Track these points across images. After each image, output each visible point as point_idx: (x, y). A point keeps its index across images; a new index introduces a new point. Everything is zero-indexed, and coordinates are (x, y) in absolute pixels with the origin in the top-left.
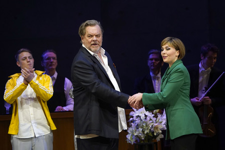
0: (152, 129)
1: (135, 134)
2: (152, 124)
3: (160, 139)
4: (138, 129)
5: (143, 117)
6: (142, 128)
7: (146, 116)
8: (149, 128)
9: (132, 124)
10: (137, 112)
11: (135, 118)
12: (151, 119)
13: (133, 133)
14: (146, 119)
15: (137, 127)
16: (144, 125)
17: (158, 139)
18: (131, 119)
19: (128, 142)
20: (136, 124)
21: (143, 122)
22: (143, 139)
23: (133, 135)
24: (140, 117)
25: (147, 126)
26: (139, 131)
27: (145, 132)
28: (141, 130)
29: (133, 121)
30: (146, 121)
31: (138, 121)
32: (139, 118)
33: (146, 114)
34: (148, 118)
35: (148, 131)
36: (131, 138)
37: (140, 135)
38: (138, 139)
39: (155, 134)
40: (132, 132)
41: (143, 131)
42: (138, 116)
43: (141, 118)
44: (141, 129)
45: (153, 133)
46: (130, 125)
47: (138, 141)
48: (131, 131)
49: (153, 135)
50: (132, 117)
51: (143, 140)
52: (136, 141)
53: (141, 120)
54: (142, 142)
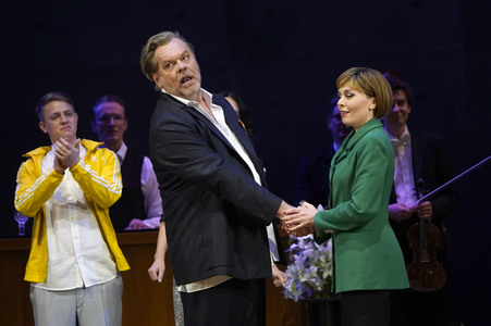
1: (303, 280)
4: (308, 267)
6: (317, 265)
9: (295, 256)
11: (301, 244)
13: (298, 276)
15: (307, 263)
16: (322, 259)
18: (294, 246)
20: (305, 258)
21: (320, 254)
22: (320, 289)
23: (297, 281)
26: (310, 272)
27: (325, 275)
28: (316, 269)
29: (297, 251)
30: (326, 250)
31: (308, 251)
32: (310, 245)
35: (330, 273)
36: (293, 288)
37: (314, 280)
38: (308, 290)
40: (296, 275)
41: (320, 273)
42: (308, 240)
44: (314, 269)
46: (292, 259)
47: (310, 295)
48: (293, 273)
50: (296, 242)
51: (320, 293)
52: (305, 294)
53: (315, 248)
54: (318, 297)
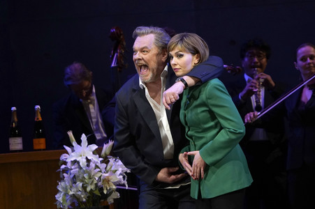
0: (100, 184)
1: (71, 193)
2: (100, 174)
3: (114, 199)
4: (75, 183)
5: (83, 162)
6: (82, 181)
7: (88, 161)
8: (95, 182)
9: (65, 174)
10: (73, 154)
11: (69, 165)
12: (97, 167)
13: (67, 190)
14: (88, 166)
15: (74, 180)
16: (86, 176)
17: (110, 200)
18: (63, 167)
19: (58, 207)
20: (72, 176)
21: (84, 172)
22: (84, 200)
23: (66, 194)
24: (78, 162)
25: (90, 178)
26: (77, 187)
27: (88, 189)
28: (81, 184)
29: (66, 171)
30: (89, 169)
31: (75, 170)
32: (76, 165)
33: (89, 158)
34: (92, 165)
35: (93, 187)
36: (63, 200)
37: (79, 193)
38: (76, 201)
39: (105, 192)
40: (65, 189)
41: (84, 188)
42: (75, 162)
43: (81, 164)
45: (101, 189)
46: (61, 176)
47: (77, 205)
48: (63, 188)
49: (102, 193)
50: (65, 163)
51: (83, 203)
52: (73, 204)
53: (81, 168)
54: (83, 206)
